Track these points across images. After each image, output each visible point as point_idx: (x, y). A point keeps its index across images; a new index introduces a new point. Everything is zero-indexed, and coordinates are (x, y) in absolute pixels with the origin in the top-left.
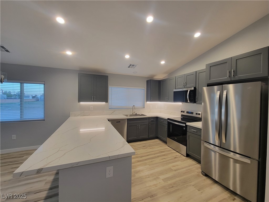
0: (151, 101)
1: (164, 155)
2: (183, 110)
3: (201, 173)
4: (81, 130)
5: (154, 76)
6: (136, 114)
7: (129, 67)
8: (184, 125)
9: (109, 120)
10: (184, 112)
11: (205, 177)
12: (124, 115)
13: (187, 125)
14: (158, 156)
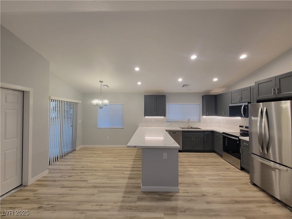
0: (206, 115)
1: (217, 165)
2: (242, 125)
3: (250, 182)
4: (146, 138)
5: (211, 91)
6: (192, 127)
7: (183, 87)
8: (237, 139)
9: (166, 131)
10: (242, 127)
11: (252, 186)
12: (181, 128)
13: (240, 139)
14: (210, 165)
